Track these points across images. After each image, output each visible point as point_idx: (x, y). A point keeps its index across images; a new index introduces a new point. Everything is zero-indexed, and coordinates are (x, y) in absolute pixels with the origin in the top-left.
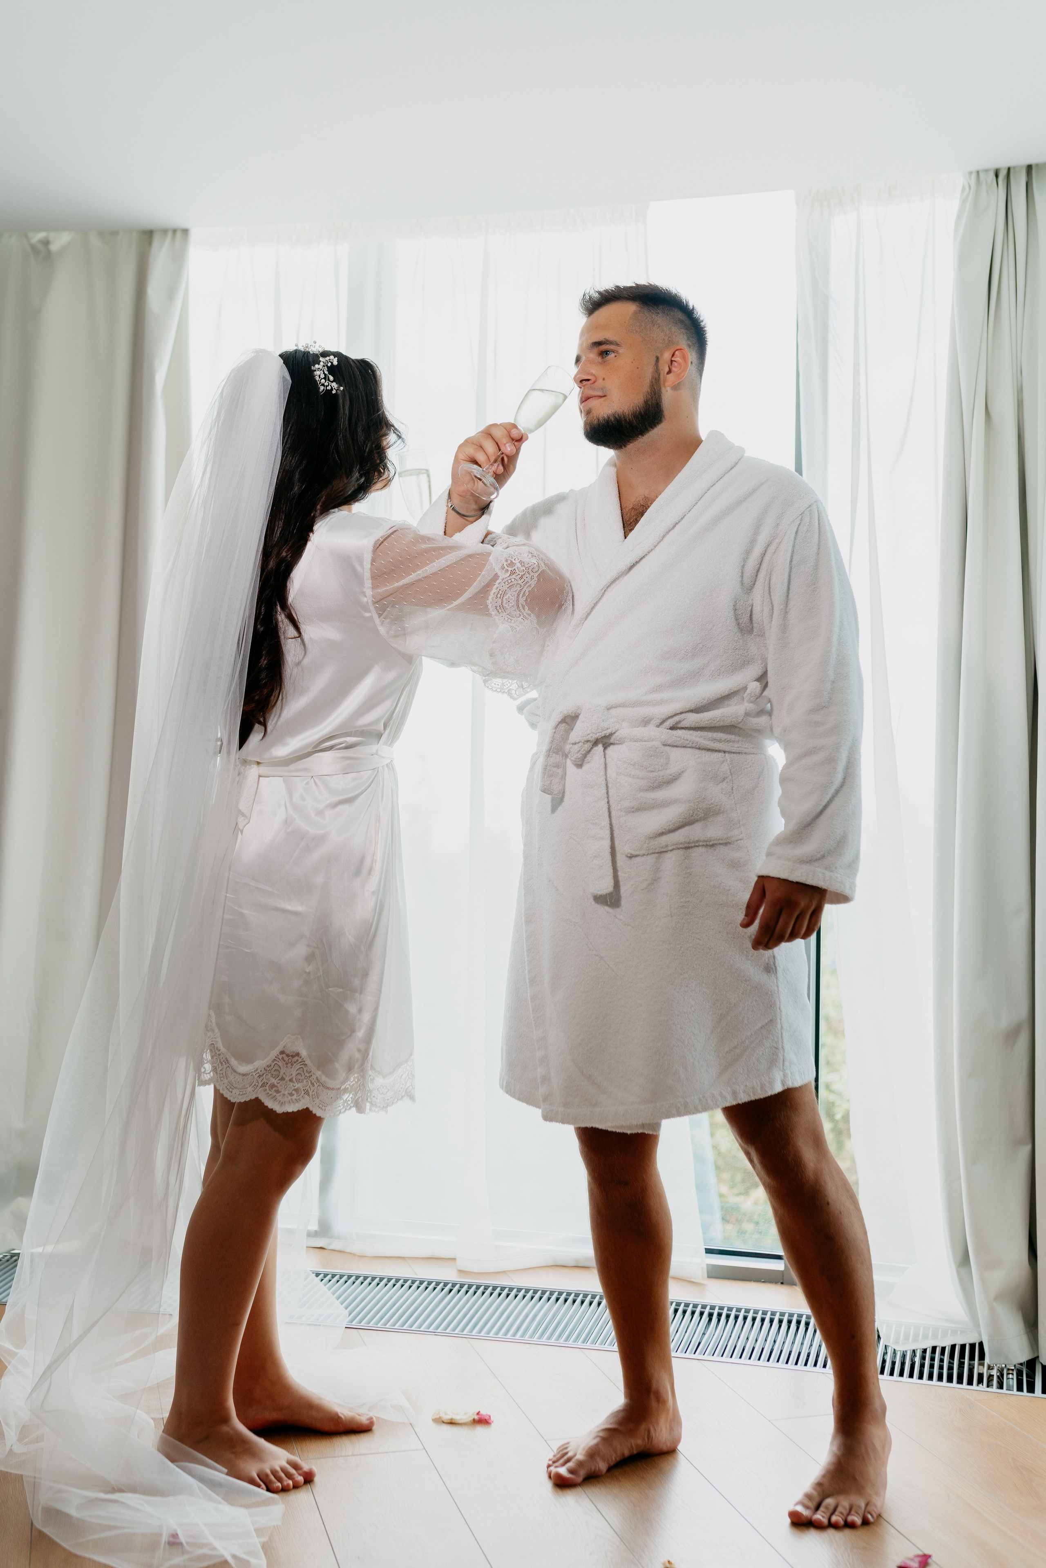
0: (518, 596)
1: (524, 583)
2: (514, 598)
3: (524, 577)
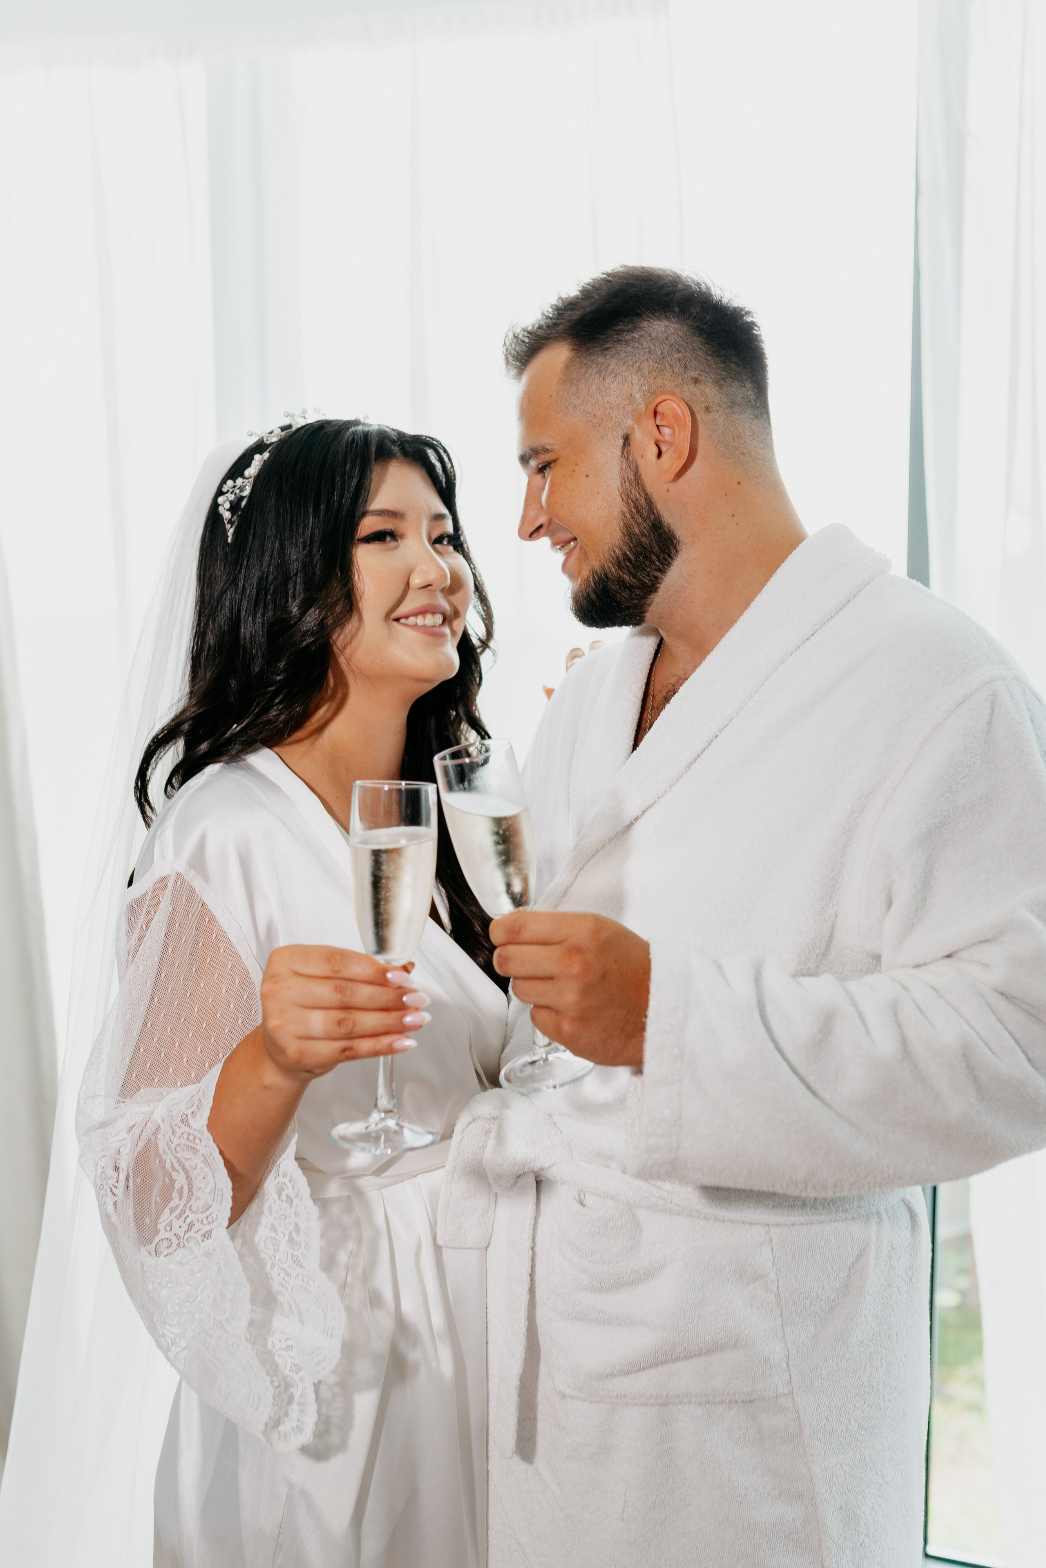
0: (190, 1190)
1: (185, 1215)
2: (197, 1184)
3: (185, 1227)
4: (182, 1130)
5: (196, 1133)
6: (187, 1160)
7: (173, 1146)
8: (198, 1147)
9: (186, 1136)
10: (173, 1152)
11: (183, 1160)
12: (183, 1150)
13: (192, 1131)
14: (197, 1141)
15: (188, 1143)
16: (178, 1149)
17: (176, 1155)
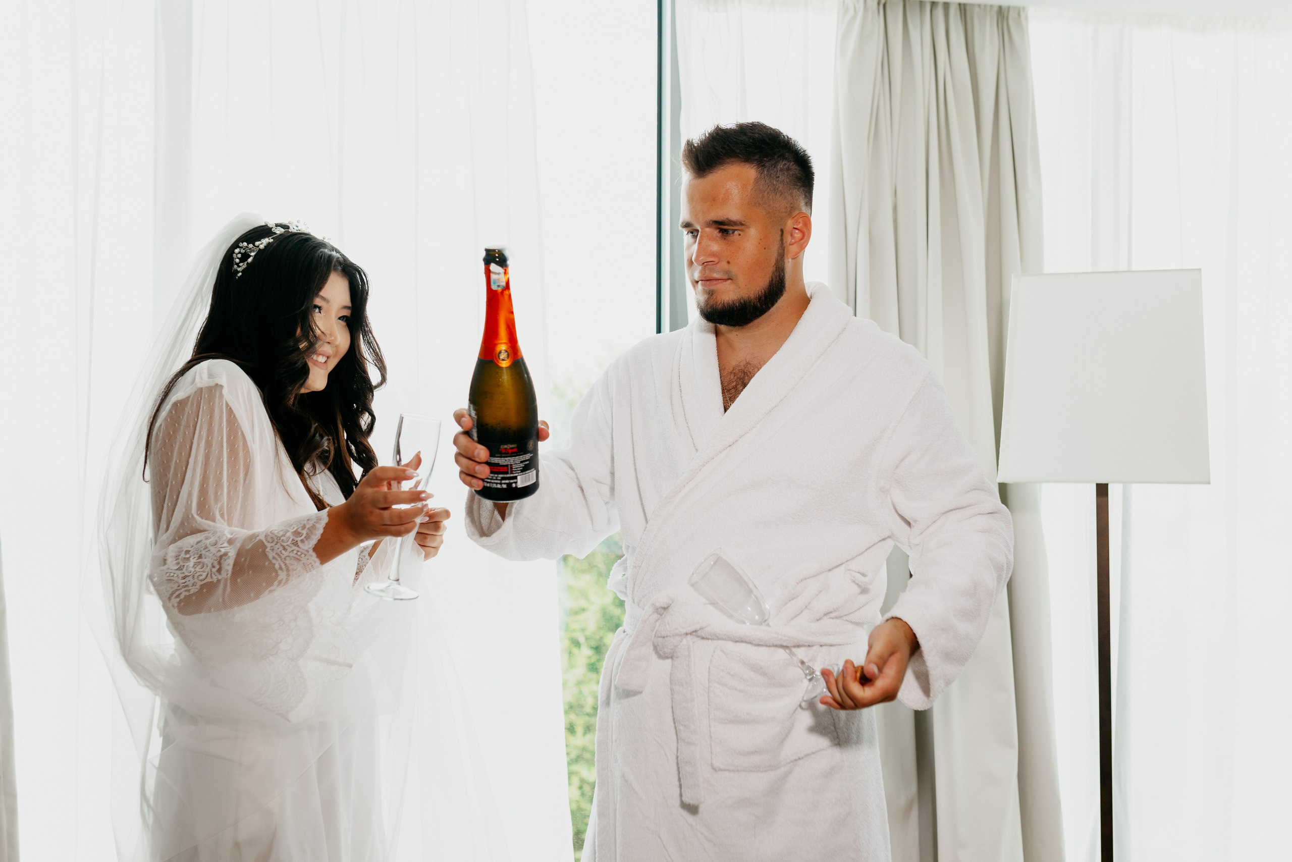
4: (292, 549)
5: (303, 552)
6: (292, 565)
7: (283, 557)
8: (301, 559)
9: (295, 552)
10: (283, 560)
11: (289, 565)
12: (291, 559)
13: (301, 550)
14: (303, 555)
15: (296, 556)
16: (287, 558)
17: (284, 561)
